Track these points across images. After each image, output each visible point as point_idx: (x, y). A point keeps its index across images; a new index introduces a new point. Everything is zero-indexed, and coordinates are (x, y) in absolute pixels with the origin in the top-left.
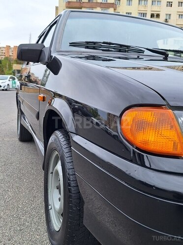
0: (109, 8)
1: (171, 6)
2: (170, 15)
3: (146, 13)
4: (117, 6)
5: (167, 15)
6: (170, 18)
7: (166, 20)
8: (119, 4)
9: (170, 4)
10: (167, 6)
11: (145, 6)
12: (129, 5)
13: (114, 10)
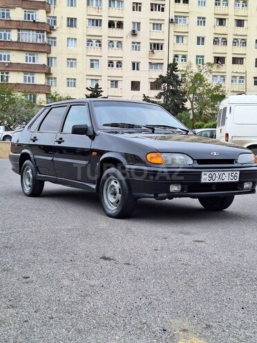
0: (37, 9)
1: (140, 10)
2: (139, 24)
3: (101, 20)
4: (52, 6)
5: (134, 23)
6: (139, 29)
7: (134, 31)
8: (55, 4)
9: (137, 7)
10: (134, 10)
11: (99, 7)
12: (72, 5)
13: (47, 12)
